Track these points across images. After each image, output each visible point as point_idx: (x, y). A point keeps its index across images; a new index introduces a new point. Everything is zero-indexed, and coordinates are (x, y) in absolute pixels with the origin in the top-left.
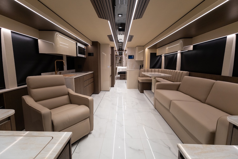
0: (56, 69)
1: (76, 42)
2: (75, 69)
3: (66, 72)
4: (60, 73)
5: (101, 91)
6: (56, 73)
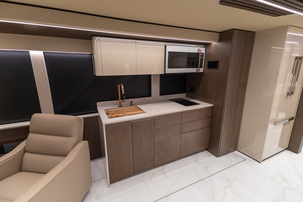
0: (120, 97)
1: (164, 45)
2: (185, 94)
3: (155, 99)
4: (131, 102)
5: (236, 152)
6: (120, 104)
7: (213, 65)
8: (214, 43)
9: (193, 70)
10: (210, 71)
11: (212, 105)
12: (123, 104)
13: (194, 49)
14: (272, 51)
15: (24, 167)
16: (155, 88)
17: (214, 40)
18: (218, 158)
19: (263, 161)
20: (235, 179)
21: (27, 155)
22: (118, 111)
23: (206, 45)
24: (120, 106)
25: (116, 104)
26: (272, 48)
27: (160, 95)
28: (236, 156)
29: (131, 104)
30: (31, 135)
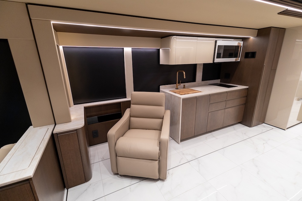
0: (177, 82)
1: (215, 40)
2: (220, 80)
3: (198, 84)
4: (184, 85)
5: (264, 124)
6: (177, 87)
7: (250, 55)
8: (252, 38)
9: (233, 60)
10: (247, 60)
11: (248, 87)
12: (179, 87)
13: (235, 43)
14: (296, 43)
15: (131, 126)
16: (199, 75)
17: (252, 35)
18: (251, 128)
19: (287, 129)
20: (269, 139)
21: (132, 119)
22: (180, 91)
23: (244, 39)
24: (177, 89)
25: (173, 87)
26: (297, 40)
27: (202, 81)
28: (264, 126)
29: (184, 87)
30: (132, 106)
